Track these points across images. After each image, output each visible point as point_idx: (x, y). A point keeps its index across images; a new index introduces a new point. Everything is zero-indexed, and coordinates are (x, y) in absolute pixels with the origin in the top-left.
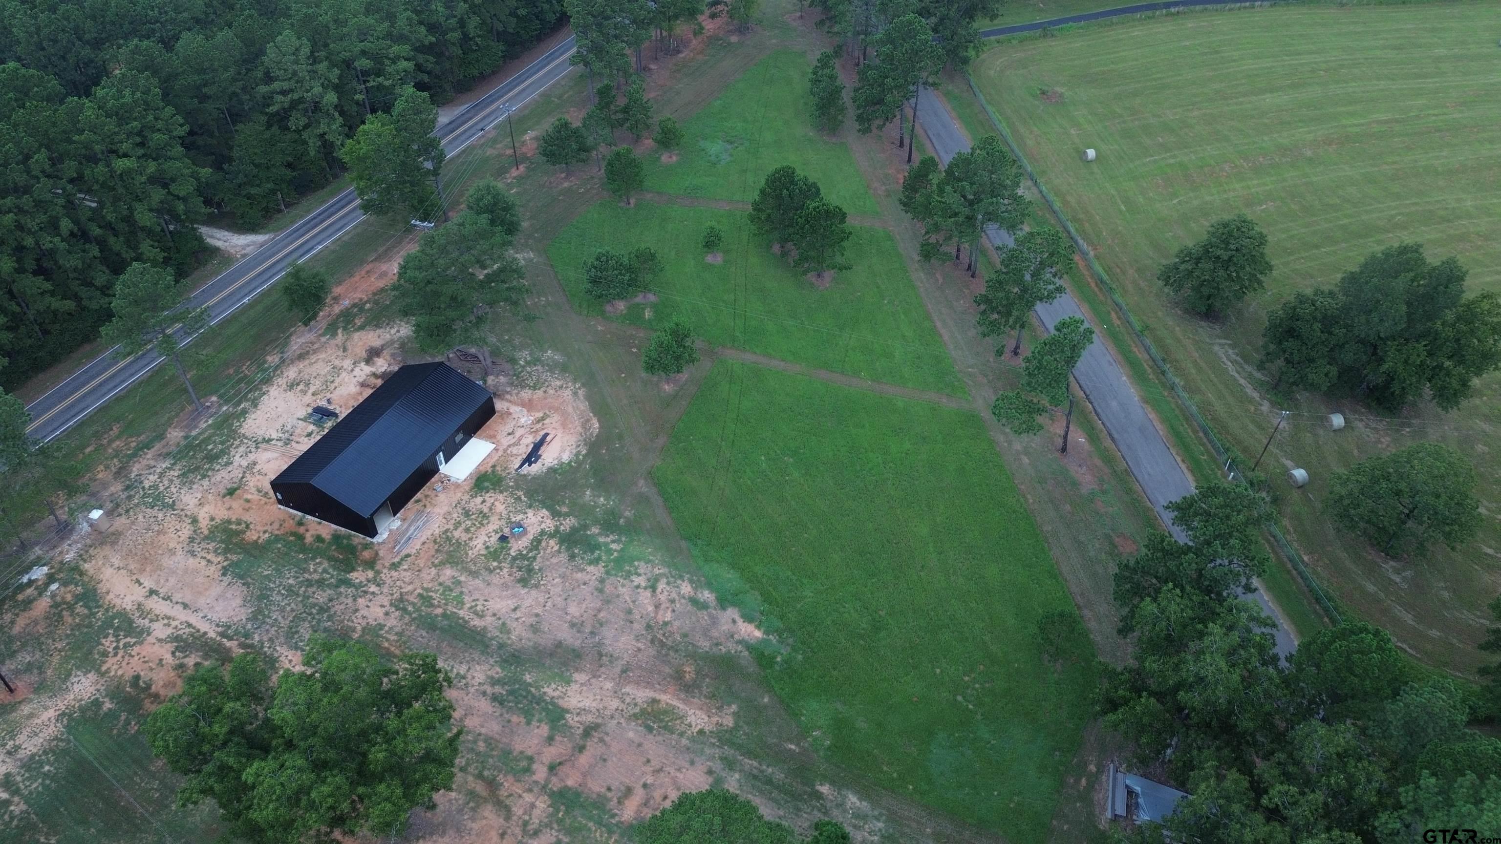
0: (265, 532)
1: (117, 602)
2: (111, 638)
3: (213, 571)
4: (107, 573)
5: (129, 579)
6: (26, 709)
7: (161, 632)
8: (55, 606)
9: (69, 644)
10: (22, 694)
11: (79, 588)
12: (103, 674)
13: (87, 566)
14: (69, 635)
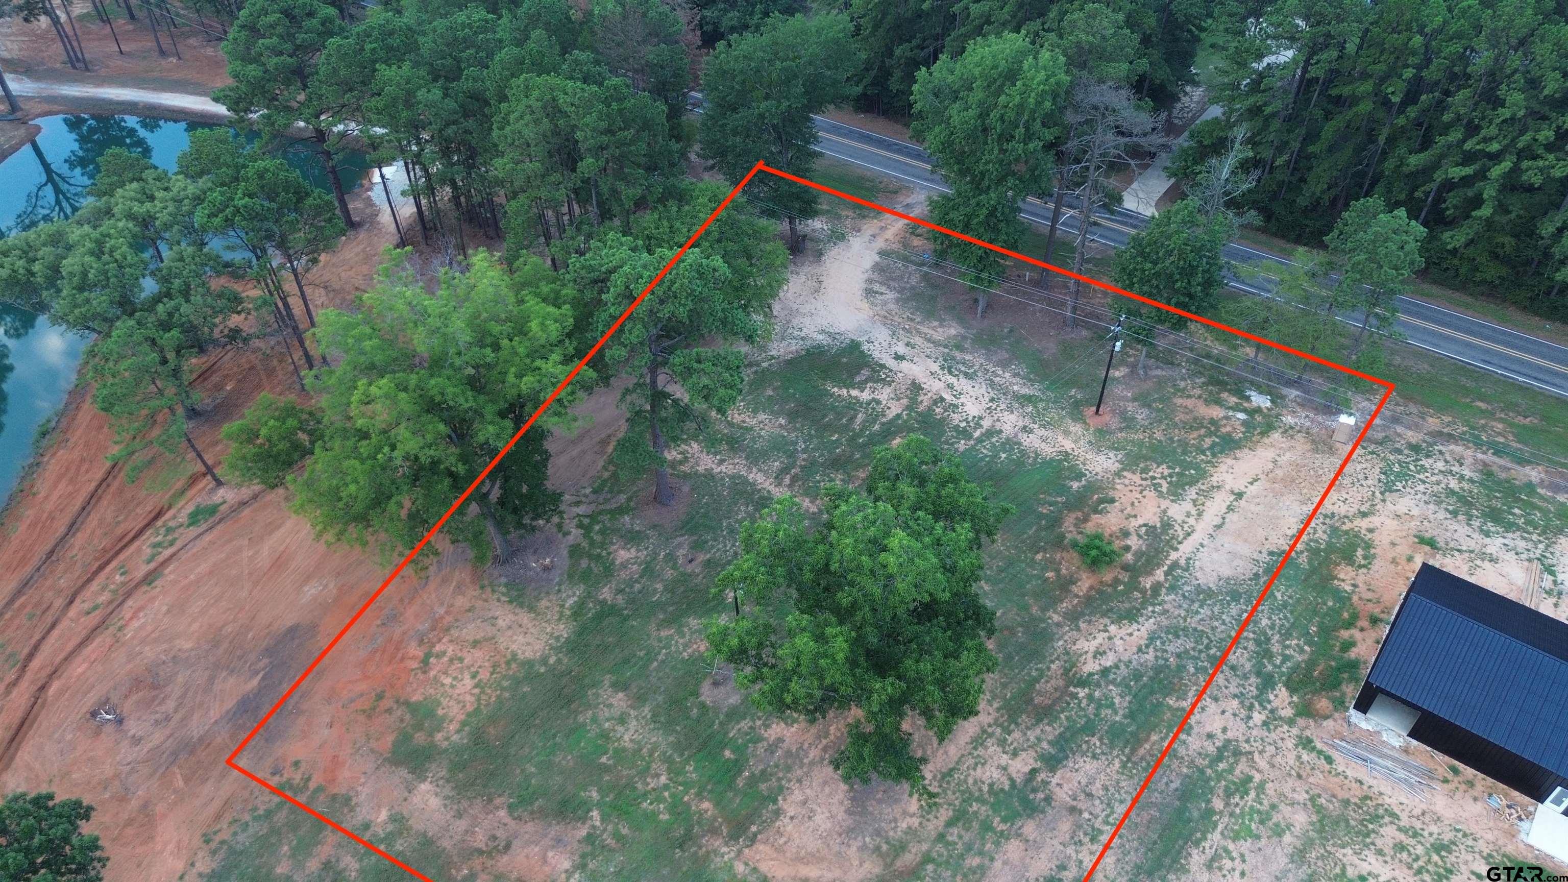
0: (1354, 586)
1: (1223, 468)
2: (1166, 472)
3: (1278, 543)
4: (1270, 454)
5: (1260, 472)
6: (1076, 428)
7: (1177, 511)
8: (1213, 421)
9: (1160, 441)
10: (1094, 422)
11: (1241, 435)
12: (1118, 474)
13: (1276, 436)
14: (1171, 439)
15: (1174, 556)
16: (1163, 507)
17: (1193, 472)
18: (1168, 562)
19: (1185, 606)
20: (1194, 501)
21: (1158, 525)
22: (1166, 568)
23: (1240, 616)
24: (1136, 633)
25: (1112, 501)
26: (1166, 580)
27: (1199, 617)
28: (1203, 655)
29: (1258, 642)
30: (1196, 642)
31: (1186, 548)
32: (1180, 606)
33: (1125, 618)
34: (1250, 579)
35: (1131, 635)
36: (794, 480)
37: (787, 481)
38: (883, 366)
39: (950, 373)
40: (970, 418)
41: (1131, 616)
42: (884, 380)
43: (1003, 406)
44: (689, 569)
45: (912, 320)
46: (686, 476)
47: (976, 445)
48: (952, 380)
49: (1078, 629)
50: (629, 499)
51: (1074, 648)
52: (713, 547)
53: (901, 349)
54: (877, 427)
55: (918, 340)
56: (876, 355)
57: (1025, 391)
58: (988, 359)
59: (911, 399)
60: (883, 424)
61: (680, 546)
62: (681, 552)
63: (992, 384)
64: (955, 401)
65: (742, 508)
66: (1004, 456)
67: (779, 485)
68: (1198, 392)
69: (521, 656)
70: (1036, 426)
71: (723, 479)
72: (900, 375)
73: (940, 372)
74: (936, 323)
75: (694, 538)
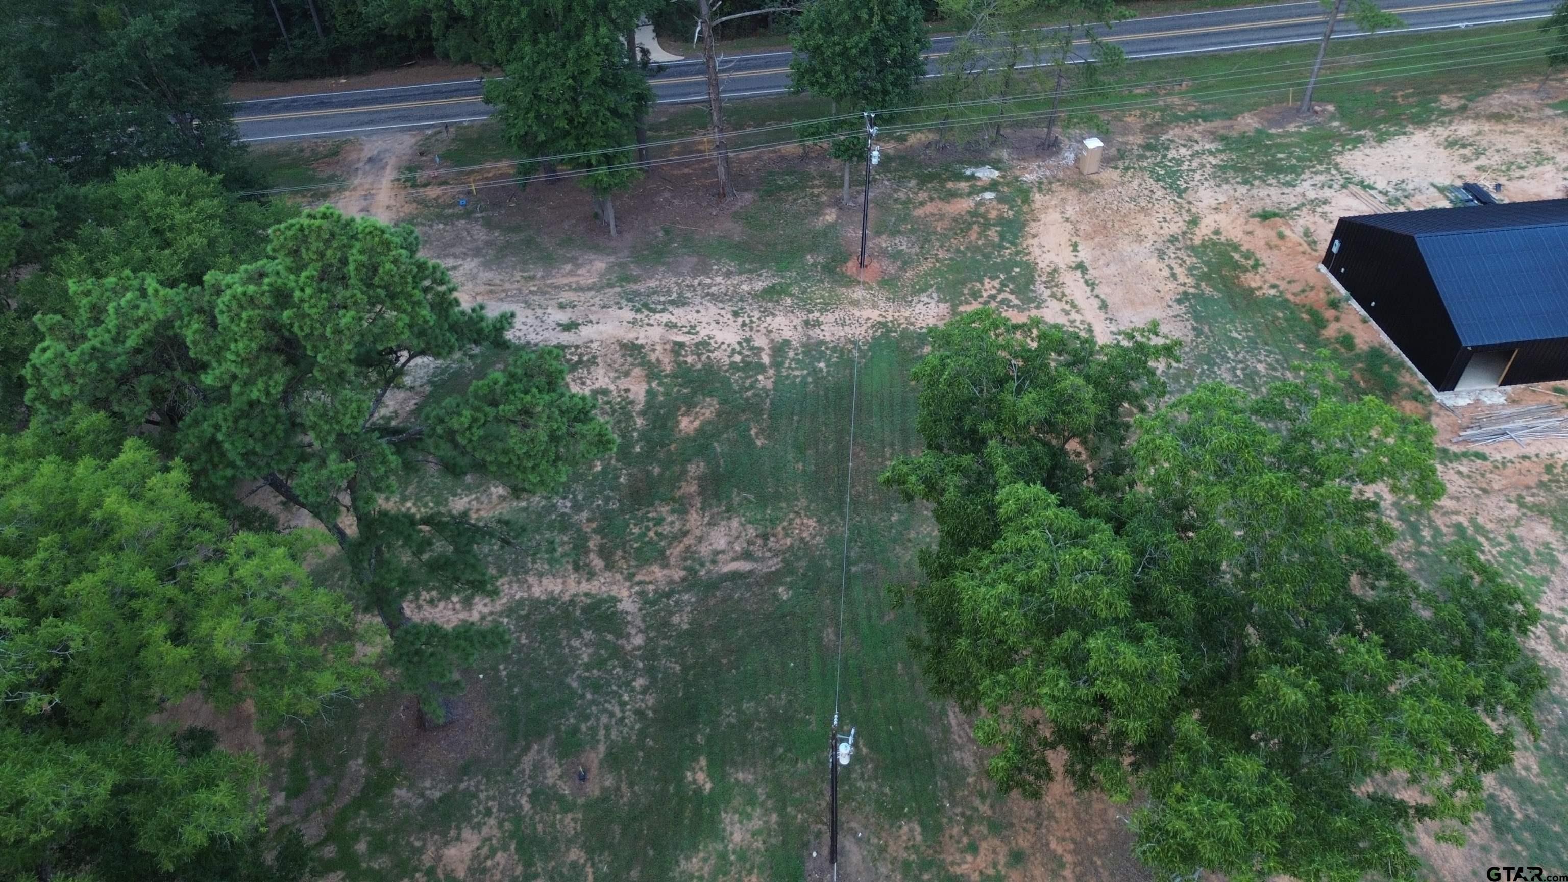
0: (1273, 286)
1: (1036, 251)
2: (996, 284)
3: (1170, 289)
4: (1053, 216)
5: (1069, 237)
6: (858, 293)
7: (1053, 315)
8: (974, 214)
9: (951, 259)
10: (867, 277)
11: (1010, 213)
13: (1038, 198)
17: (1018, 270)
20: (1053, 296)
34: (1197, 336)
36: (605, 553)
37: (598, 563)
39: (654, 311)
40: (738, 348)
43: (756, 314)
44: (594, 789)
45: (533, 278)
47: (778, 372)
48: (665, 317)
52: (593, 730)
53: (563, 317)
54: (640, 422)
55: (566, 296)
57: (759, 285)
58: (679, 274)
59: (641, 365)
60: (643, 413)
61: (538, 768)
62: (552, 774)
63: (715, 298)
64: (698, 339)
65: (576, 643)
67: (591, 575)
68: (923, 196)
70: (817, 314)
75: (549, 739)
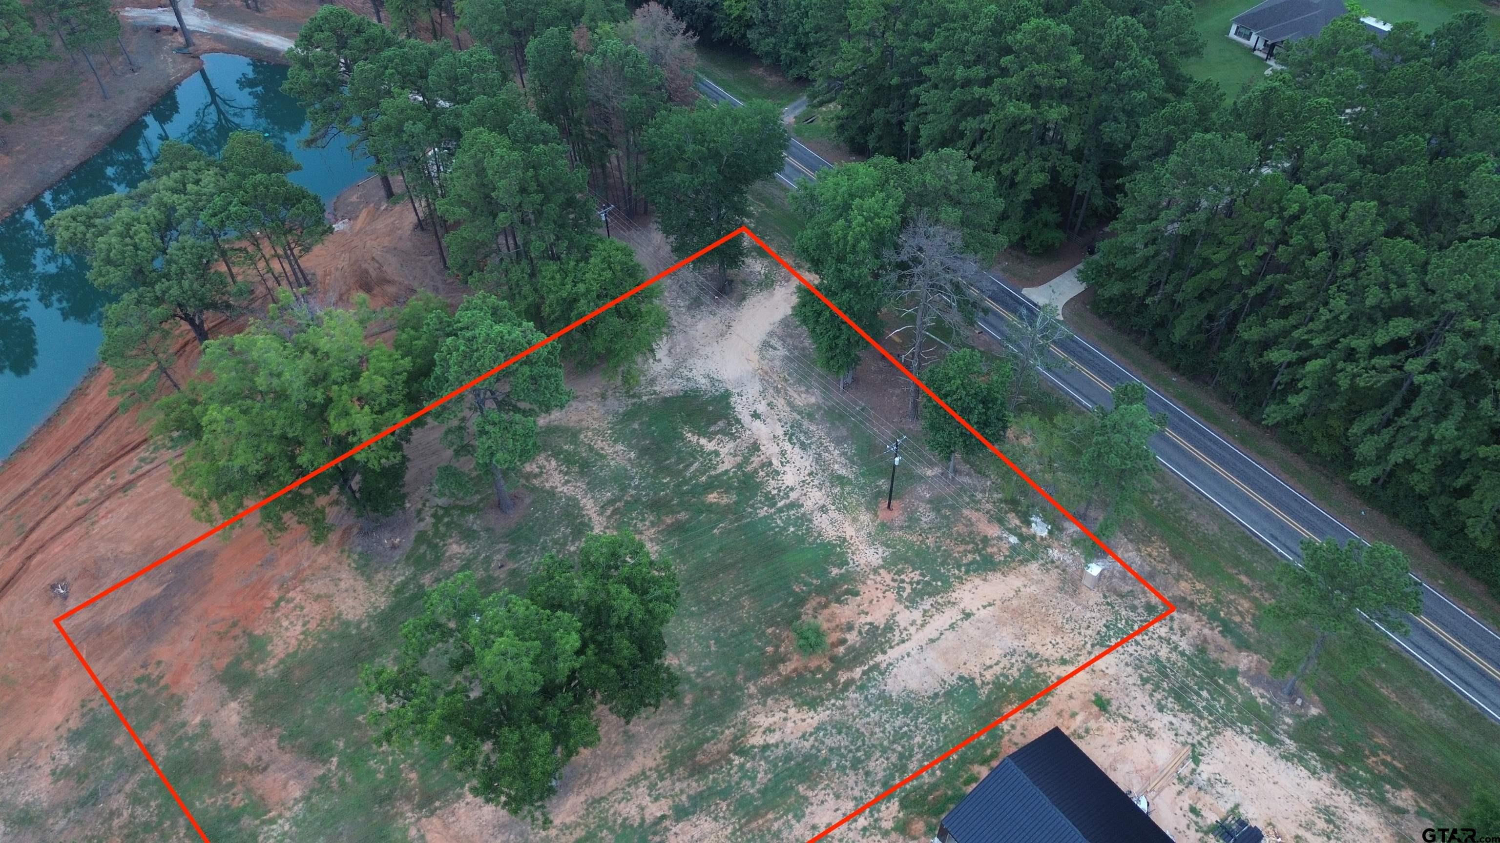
2: (918, 578)
3: (973, 669)
4: (1015, 582)
5: (998, 598)
6: (865, 517)
7: (904, 617)
8: (985, 540)
9: (928, 547)
10: (883, 514)
11: (1002, 558)
12: (875, 571)
13: (1034, 566)
14: (939, 548)
15: (880, 658)
16: (895, 611)
17: (939, 583)
18: (871, 663)
19: (862, 707)
20: (925, 611)
21: (882, 626)
22: (866, 667)
23: (901, 728)
24: (809, 721)
25: (857, 594)
26: (861, 678)
27: (868, 720)
28: (851, 755)
29: (901, 756)
30: (852, 742)
31: (893, 654)
32: (858, 706)
33: (807, 704)
34: (929, 698)
35: (803, 720)
36: (614, 513)
37: (609, 512)
38: (738, 421)
39: (790, 440)
40: (784, 487)
41: (813, 704)
42: (732, 434)
43: (816, 482)
44: (497, 573)
45: (786, 380)
46: (534, 489)
47: (775, 513)
48: (787, 446)
49: (764, 705)
50: (481, 500)
51: (752, 720)
52: (523, 558)
53: (762, 408)
54: (704, 478)
55: (780, 402)
56: (739, 408)
57: (843, 472)
58: (828, 434)
59: (745, 457)
60: (710, 477)
61: (499, 551)
62: (498, 557)
63: (818, 458)
64: (780, 468)
65: (562, 529)
66: (792, 529)
67: (601, 514)
68: (989, 506)
69: (344, 617)
70: (833, 508)
71: (561, 498)
72: (748, 432)
73: (782, 437)
74: (803, 389)
75: (512, 547)
